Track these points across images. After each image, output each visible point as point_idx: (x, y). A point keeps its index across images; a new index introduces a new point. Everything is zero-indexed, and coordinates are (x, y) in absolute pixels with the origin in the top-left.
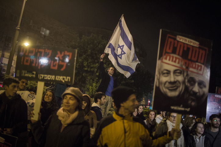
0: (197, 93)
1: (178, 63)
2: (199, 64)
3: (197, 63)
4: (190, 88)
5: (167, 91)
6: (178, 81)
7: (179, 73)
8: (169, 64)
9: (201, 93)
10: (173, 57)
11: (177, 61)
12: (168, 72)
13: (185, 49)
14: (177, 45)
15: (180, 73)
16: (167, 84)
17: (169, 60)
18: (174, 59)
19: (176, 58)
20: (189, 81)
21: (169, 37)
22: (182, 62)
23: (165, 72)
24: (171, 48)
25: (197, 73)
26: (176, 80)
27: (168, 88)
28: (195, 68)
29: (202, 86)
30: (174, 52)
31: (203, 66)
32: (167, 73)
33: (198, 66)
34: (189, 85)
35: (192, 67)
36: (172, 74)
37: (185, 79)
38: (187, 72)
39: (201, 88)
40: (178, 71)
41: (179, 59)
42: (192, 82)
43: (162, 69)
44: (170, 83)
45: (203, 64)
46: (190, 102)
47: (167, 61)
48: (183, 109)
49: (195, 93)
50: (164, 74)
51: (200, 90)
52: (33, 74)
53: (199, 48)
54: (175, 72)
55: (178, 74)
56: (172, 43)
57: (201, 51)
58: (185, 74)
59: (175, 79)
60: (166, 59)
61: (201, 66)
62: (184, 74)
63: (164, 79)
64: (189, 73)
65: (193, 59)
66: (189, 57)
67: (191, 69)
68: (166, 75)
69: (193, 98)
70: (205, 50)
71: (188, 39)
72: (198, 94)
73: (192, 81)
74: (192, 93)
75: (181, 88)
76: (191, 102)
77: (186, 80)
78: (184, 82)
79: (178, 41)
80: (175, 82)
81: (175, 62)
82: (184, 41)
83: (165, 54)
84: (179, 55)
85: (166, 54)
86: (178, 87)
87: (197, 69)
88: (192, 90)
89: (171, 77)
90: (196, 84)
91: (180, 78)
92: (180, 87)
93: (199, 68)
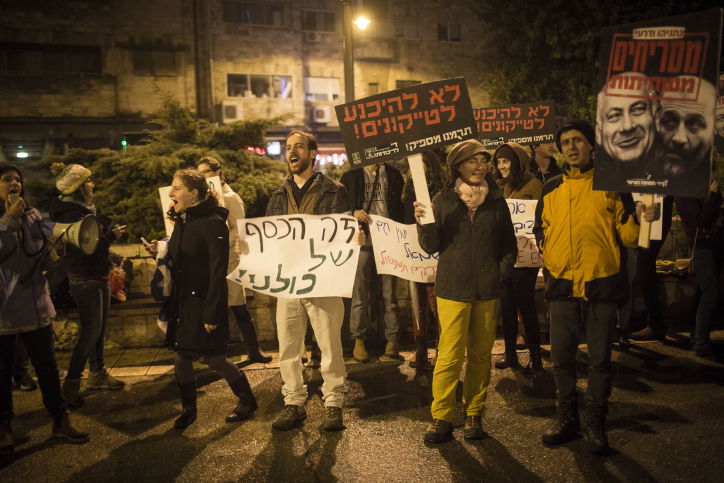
0: (684, 144)
1: (639, 88)
2: (687, 77)
3: (681, 77)
4: (667, 137)
5: (619, 149)
6: (639, 126)
7: (640, 109)
8: (619, 95)
9: (695, 143)
10: (627, 79)
11: (636, 83)
12: (619, 112)
13: (652, 53)
14: (635, 51)
15: (644, 108)
16: (618, 135)
17: (620, 87)
18: (630, 83)
19: (633, 79)
20: (663, 122)
21: (618, 39)
22: (645, 83)
23: (613, 112)
24: (623, 61)
25: (683, 100)
26: (634, 126)
27: (619, 145)
28: (676, 90)
29: (695, 127)
30: (628, 68)
31: (697, 79)
32: (617, 115)
33: (685, 82)
34: (663, 130)
35: (671, 89)
36: (626, 113)
37: (654, 118)
38: (659, 102)
39: (694, 131)
40: (639, 106)
41: (639, 79)
42: (671, 123)
43: (607, 110)
44: (624, 133)
45: (697, 75)
46: (667, 167)
47: (616, 91)
48: (652, 183)
49: (679, 146)
50: (611, 117)
51: (692, 136)
52: (394, 147)
53: (686, 39)
54: (632, 109)
55: (638, 112)
56: (625, 49)
57: (691, 46)
58: (654, 109)
59: (632, 122)
60: (613, 86)
61: (692, 82)
62: (651, 109)
63: (611, 128)
64: (663, 103)
65: (671, 69)
66: (662, 69)
67: (667, 94)
68: (615, 119)
69: (675, 156)
70: (703, 40)
71: (656, 29)
72: (687, 146)
73: (671, 120)
74: (671, 145)
75: (647, 139)
76: (671, 167)
77: (658, 121)
78: (652, 126)
79: (636, 41)
80: (633, 130)
81: (632, 87)
82: (649, 38)
83: (611, 77)
84: (638, 71)
85: (614, 76)
86: (640, 139)
87: (683, 90)
88: (671, 139)
89: (624, 122)
90: (682, 125)
91: (644, 119)
92: (644, 137)
93: (688, 86)
